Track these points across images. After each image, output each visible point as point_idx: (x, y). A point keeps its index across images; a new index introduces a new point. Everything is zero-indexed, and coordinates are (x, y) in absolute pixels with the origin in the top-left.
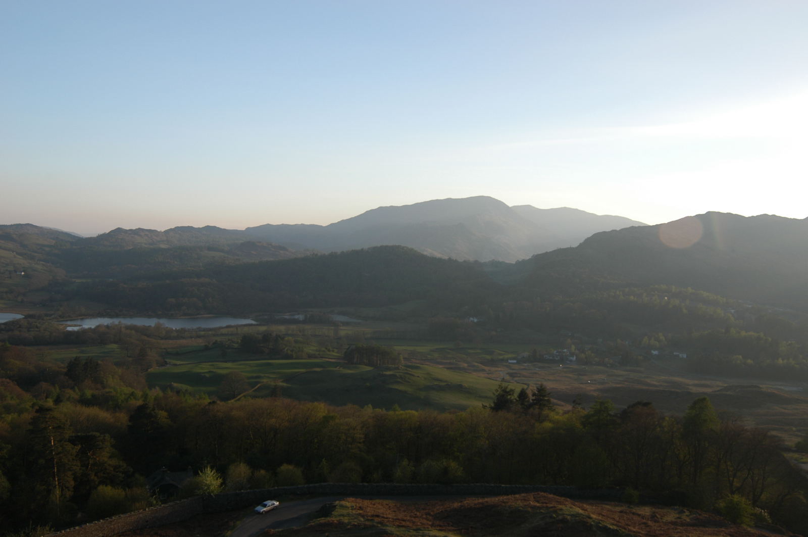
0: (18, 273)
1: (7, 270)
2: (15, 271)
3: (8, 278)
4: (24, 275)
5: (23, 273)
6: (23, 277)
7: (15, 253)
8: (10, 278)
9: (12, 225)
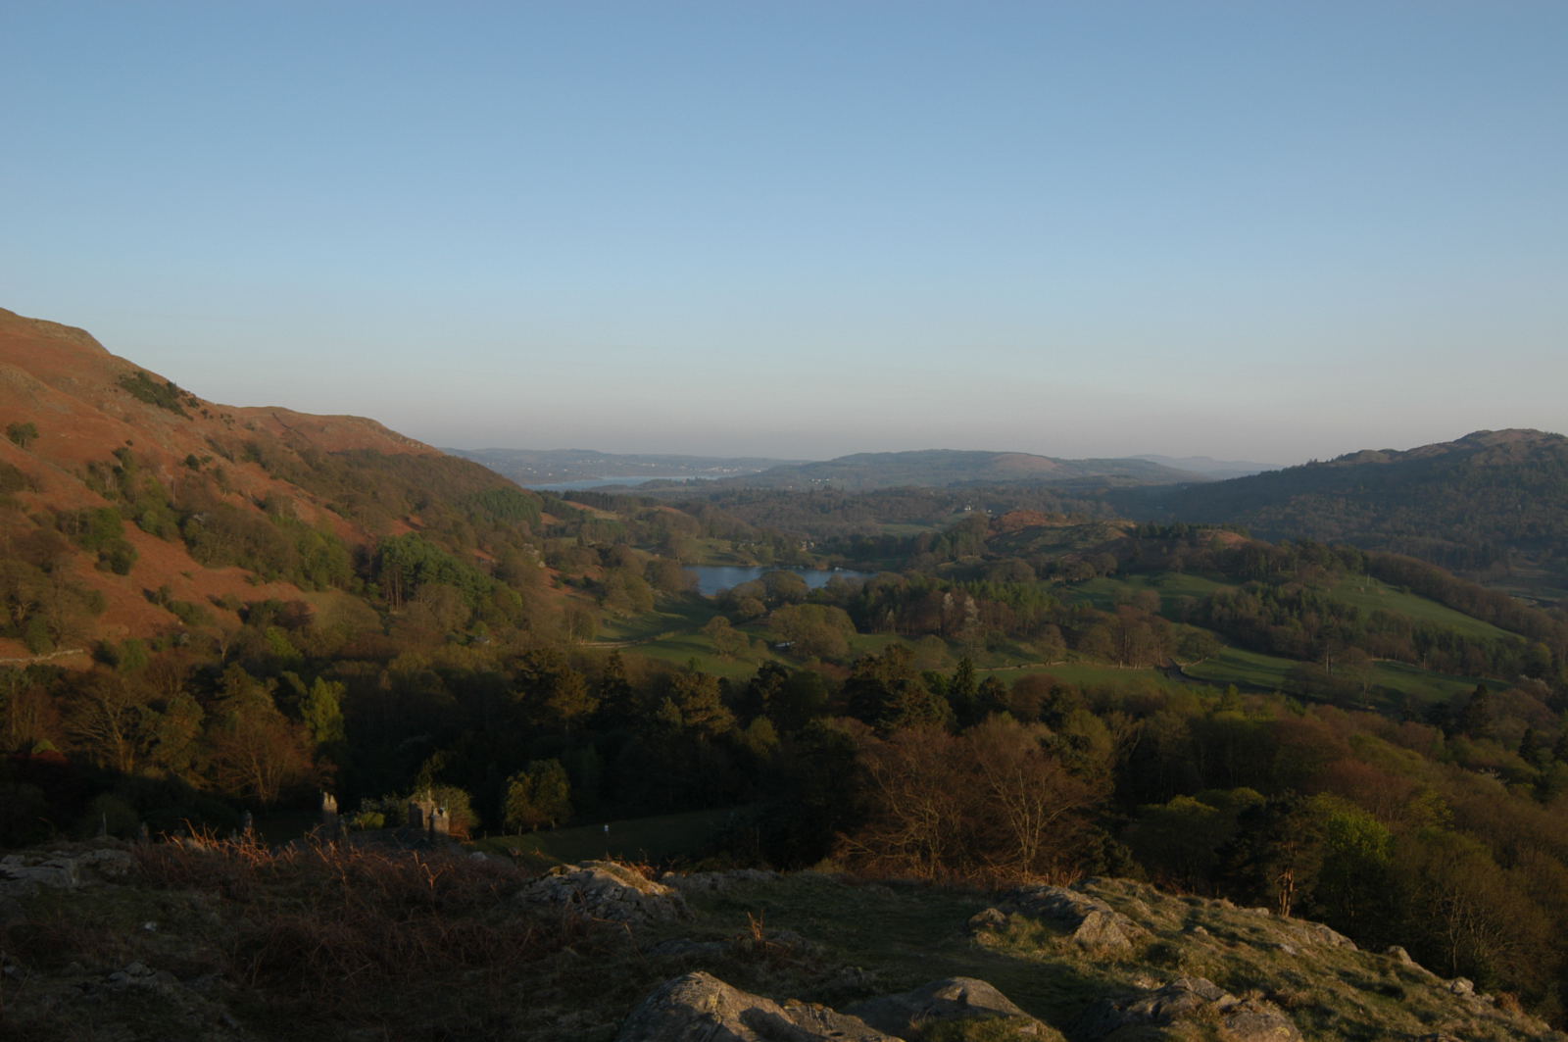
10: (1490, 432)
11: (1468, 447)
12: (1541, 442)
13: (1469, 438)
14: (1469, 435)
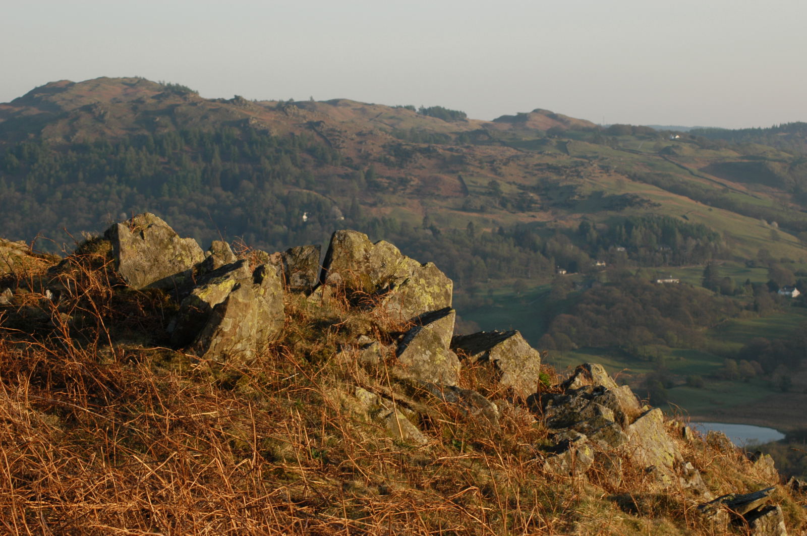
0: (781, 293)
1: (748, 282)
2: (773, 287)
3: (747, 308)
4: (798, 298)
5: (796, 293)
6: (795, 305)
7: (775, 224)
8: (756, 308)
9: (774, 130)
10: (72, 84)
11: (34, 111)
12: (153, 101)
13: (36, 95)
14: (37, 90)
